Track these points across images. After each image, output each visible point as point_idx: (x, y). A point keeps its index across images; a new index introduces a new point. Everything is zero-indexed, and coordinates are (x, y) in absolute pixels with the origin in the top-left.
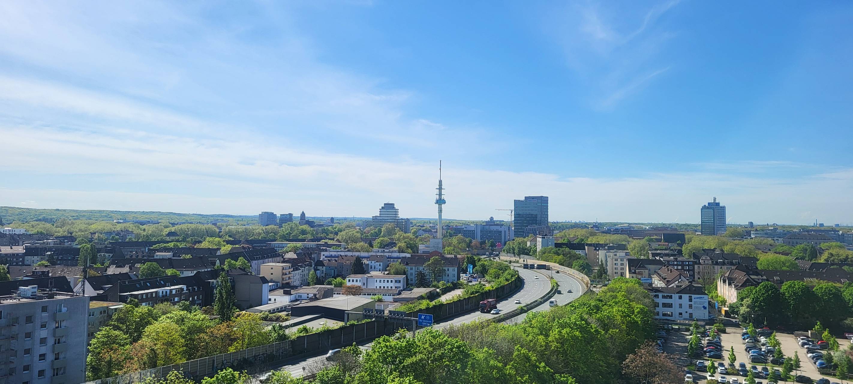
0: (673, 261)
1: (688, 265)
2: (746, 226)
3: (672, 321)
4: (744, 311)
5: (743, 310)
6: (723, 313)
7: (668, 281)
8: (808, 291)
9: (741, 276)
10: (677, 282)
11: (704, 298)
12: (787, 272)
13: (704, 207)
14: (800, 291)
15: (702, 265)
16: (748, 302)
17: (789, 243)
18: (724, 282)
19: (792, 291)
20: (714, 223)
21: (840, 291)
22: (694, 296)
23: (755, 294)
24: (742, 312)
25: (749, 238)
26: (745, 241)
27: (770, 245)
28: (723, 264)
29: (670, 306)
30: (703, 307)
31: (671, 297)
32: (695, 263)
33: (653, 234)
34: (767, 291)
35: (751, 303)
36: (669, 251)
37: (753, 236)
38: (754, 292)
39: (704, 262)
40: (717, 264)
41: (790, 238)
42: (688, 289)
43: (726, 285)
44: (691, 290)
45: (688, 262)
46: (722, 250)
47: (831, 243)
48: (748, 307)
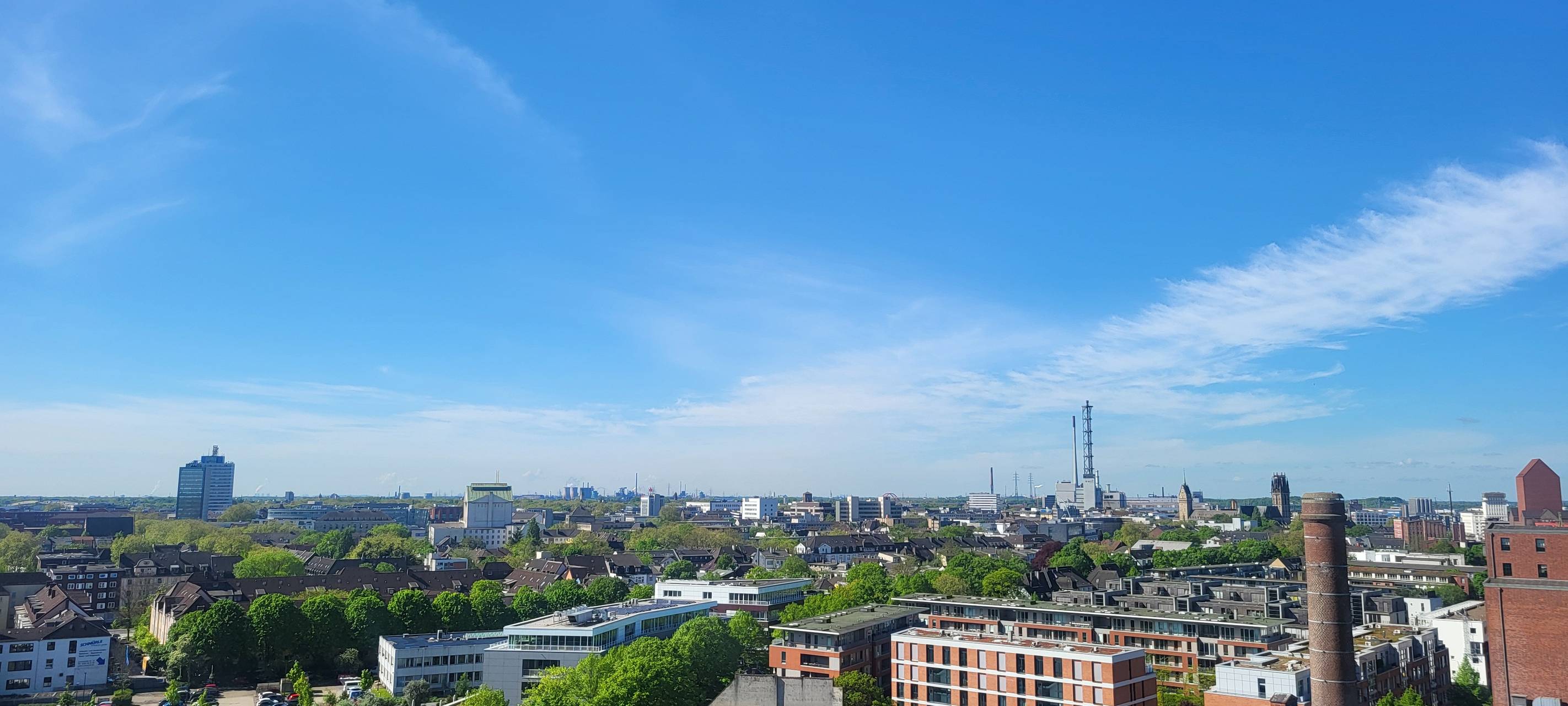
0: (76, 574)
1: (108, 580)
2: (277, 500)
3: (20, 696)
4: (176, 659)
5: (175, 656)
6: (144, 667)
7: (39, 616)
8: (291, 610)
9: (190, 593)
10: (58, 615)
11: (101, 641)
12: (279, 580)
13: (193, 466)
14: (277, 611)
15: (136, 577)
16: (185, 640)
17: (325, 528)
18: (160, 607)
19: (263, 613)
20: (203, 494)
21: (343, 605)
22: (80, 641)
23: (200, 624)
24: (171, 661)
25: (261, 521)
26: (251, 529)
27: (291, 533)
28: (180, 572)
29: (27, 666)
30: (97, 660)
31: (28, 649)
32: (122, 574)
33: (69, 519)
34: (222, 616)
35: (191, 641)
36: (84, 553)
37: (269, 518)
38: (199, 621)
39: (142, 571)
40: (167, 573)
41: (326, 519)
42: (71, 627)
43: (162, 613)
44: (76, 629)
45: (109, 573)
46: (193, 547)
47: (388, 526)
48: (183, 650)
